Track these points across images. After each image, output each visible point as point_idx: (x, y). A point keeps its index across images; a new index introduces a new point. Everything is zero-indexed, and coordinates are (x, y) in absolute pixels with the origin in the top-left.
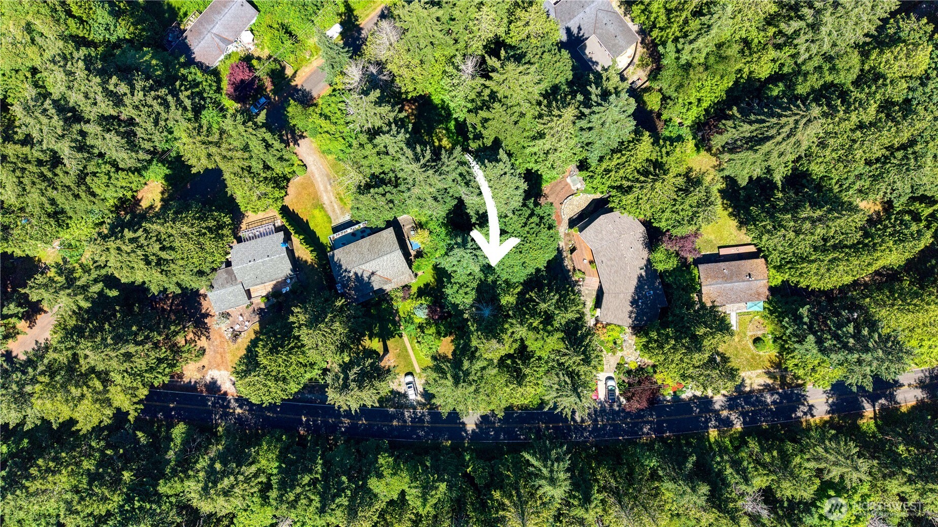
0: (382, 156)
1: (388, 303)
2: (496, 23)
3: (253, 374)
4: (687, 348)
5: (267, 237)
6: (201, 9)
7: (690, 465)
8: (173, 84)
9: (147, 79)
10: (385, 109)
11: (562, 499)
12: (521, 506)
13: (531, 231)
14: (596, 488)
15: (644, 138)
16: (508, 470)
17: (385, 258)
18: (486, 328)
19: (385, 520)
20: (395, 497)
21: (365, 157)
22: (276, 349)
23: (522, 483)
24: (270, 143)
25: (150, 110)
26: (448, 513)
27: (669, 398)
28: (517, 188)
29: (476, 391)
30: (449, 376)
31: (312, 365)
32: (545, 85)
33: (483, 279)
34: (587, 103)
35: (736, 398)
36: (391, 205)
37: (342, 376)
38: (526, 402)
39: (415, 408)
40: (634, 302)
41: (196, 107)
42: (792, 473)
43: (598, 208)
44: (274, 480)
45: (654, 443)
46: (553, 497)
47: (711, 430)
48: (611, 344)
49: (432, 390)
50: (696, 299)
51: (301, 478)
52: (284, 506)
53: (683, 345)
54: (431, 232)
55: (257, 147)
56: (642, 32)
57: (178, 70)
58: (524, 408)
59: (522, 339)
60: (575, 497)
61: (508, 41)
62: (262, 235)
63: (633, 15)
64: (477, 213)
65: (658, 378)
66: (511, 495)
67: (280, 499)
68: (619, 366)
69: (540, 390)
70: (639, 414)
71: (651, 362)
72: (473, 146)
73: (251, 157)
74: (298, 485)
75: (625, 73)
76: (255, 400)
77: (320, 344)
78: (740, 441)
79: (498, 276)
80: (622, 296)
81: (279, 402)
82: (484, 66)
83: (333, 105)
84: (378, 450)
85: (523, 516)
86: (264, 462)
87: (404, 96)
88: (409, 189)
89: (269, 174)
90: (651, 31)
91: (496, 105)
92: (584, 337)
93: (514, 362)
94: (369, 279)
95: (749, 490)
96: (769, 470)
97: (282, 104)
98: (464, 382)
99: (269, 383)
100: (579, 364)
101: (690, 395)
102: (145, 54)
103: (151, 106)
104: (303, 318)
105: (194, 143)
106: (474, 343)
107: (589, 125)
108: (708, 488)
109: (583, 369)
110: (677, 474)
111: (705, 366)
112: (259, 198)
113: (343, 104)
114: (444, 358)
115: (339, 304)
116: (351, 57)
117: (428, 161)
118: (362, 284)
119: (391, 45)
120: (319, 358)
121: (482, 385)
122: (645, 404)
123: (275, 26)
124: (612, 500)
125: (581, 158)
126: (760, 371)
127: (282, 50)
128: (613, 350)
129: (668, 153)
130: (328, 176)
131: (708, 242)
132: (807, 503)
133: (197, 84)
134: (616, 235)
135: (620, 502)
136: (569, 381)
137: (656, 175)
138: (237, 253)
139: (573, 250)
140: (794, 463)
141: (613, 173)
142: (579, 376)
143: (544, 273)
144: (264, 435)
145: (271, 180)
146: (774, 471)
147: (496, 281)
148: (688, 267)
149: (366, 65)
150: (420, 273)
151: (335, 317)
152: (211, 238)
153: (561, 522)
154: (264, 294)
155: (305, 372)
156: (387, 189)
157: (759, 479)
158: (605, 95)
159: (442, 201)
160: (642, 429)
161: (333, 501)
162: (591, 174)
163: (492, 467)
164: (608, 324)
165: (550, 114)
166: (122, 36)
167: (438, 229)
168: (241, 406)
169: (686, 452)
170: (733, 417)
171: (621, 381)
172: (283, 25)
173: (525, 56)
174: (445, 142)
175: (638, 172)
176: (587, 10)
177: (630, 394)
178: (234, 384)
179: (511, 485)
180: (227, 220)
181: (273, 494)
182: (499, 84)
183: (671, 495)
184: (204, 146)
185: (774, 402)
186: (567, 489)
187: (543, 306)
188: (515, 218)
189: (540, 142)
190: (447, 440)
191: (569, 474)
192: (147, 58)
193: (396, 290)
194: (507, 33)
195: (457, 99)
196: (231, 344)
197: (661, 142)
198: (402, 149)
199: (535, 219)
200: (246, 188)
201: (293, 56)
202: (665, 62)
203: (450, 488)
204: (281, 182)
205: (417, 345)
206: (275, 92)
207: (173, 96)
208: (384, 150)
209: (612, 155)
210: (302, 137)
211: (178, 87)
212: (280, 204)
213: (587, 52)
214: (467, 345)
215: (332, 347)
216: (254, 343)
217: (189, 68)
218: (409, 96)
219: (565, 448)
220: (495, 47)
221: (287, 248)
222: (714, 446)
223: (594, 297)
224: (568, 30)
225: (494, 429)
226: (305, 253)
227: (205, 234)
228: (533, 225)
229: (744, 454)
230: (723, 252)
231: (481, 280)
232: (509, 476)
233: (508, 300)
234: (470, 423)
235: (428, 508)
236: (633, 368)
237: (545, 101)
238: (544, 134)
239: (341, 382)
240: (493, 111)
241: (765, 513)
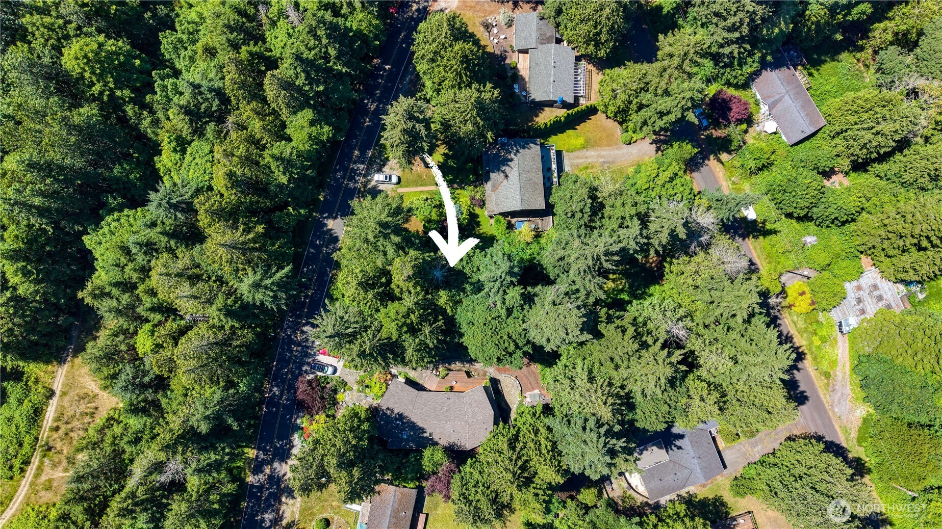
0: (620, 221)
1: (474, 182)
2: (712, 371)
3: (449, 32)
4: (344, 454)
5: (572, 86)
6: (811, 91)
7: (230, 422)
8: (749, 42)
9: (763, 19)
10: (664, 238)
11: (236, 289)
12: (242, 248)
13: (502, 341)
14: (237, 325)
15: (559, 477)
16: (279, 247)
17: (518, 193)
18: (424, 269)
19: (269, 115)
20: (288, 131)
21: (623, 205)
22: (465, 62)
23: (264, 256)
24: (664, 118)
25: (732, 13)
26: (257, 177)
27: (299, 421)
28: (548, 340)
29: (367, 241)
30: (390, 219)
31: (438, 91)
32: (638, 398)
33: (470, 280)
34: (610, 433)
35: (279, 486)
36: (569, 215)
37: (421, 117)
38: (339, 285)
39: (365, 176)
40: (401, 417)
41: (720, 57)
42: (192, 516)
43: (501, 410)
44: (341, 21)
45: (260, 394)
46: (241, 281)
47: (255, 451)
48: (367, 382)
49: (379, 199)
50: (386, 478)
51: (334, 47)
52: (314, 23)
53: (348, 452)
54: (528, 244)
55: (664, 104)
56: (657, 507)
57: (760, 51)
58: (333, 280)
59: (401, 299)
60: (235, 302)
61: (691, 376)
62: (576, 82)
63: (677, 503)
64: (535, 295)
65: (321, 417)
66: (255, 243)
67: (322, 21)
68: (344, 384)
69: (347, 301)
70: (292, 389)
71: (339, 415)
72: (603, 312)
73: (656, 95)
74: (329, 42)
75: (623, 478)
76: (422, 26)
77: (457, 105)
78: (236, 477)
79: (467, 295)
80: (411, 407)
81: (413, 48)
82: (674, 345)
83: (681, 189)
84: (337, 129)
85: (233, 248)
86: (361, 16)
87: (668, 259)
88: (579, 237)
89: (634, 107)
90: (656, 516)
91: (636, 346)
92: (385, 359)
93: (382, 285)
94: (503, 172)
95: (189, 471)
96: (201, 496)
97: (695, 141)
98: (380, 232)
99: (434, 45)
100: (361, 346)
101: (295, 442)
102: (786, 24)
103: (735, 15)
104: (486, 96)
105: (688, 45)
106: (412, 253)
107: (588, 428)
108: (204, 432)
109: (355, 348)
110: (226, 407)
111: (321, 466)
112: (613, 91)
113: (679, 199)
114: (407, 221)
115: (489, 135)
116: (722, 220)
117: (601, 264)
118: (499, 163)
119: (723, 263)
120: (443, 100)
121: (370, 248)
122: (300, 396)
123: (773, 157)
124: (220, 337)
125: (556, 410)
126: (297, 516)
127: (748, 156)
128: (361, 382)
129: (537, 495)
130: (613, 162)
131: (436, 506)
132: (160, 521)
133: (740, 65)
134: (471, 420)
135: (216, 343)
136: (347, 331)
137: (519, 477)
138: (566, 52)
139: (468, 374)
140: (201, 521)
141: (533, 436)
142: (350, 342)
143: (456, 340)
144: (385, 24)
145: (627, 107)
146: (199, 500)
147: (464, 292)
148: (418, 479)
149: (711, 233)
150: (492, 221)
151: (478, 127)
152: (589, 32)
153: (215, 282)
154: (519, 66)
155: (434, 83)
156: (586, 216)
157: (197, 483)
158: (612, 453)
159: (558, 264)
160: (277, 386)
161: (303, 71)
162: (537, 415)
163: (286, 232)
164: (387, 385)
165: (610, 394)
166: (810, 7)
167: (529, 252)
168: (418, 10)
169: (243, 421)
170: (261, 477)
171: (329, 380)
172: (771, 164)
173: (672, 388)
174: (610, 285)
175: (527, 461)
176: (695, 461)
177: (314, 385)
178: (441, 10)
179: (264, 245)
180: (602, 53)
181: (328, 16)
182: (656, 354)
183: (207, 395)
184: (682, 53)
185: (263, 520)
186: (245, 297)
187: (427, 330)
188: (519, 330)
189: (585, 376)
190: (324, 197)
191: (258, 303)
192: (783, 25)
193: (483, 194)
194: (699, 378)
195: (650, 310)
196: (481, 19)
197: (550, 492)
198: (620, 242)
199: (512, 348)
200: (627, 80)
201: (738, 165)
202: (622, 519)
203: (280, 186)
204: (622, 116)
205: (425, 197)
206: (709, 137)
207: (738, 39)
208: (625, 225)
209: (551, 441)
210: (658, 149)
211: (744, 45)
212: (601, 108)
213: (654, 448)
214: (411, 245)
215: (450, 116)
216: (476, 42)
217: (759, 62)
218: (666, 265)
219: (284, 307)
220: (691, 362)
221: (556, 102)
222: (240, 449)
223: (418, 381)
224: (681, 437)
225: (321, 246)
226: (546, 117)
227: (596, 28)
228: (507, 344)
229: (223, 476)
230: (422, 517)
231: (469, 278)
232: (274, 245)
233: (443, 297)
234: (335, 225)
235: (268, 159)
236: (338, 397)
237: (623, 394)
238: (592, 383)
239: (417, 114)
240: (631, 341)
241: (163, 478)
